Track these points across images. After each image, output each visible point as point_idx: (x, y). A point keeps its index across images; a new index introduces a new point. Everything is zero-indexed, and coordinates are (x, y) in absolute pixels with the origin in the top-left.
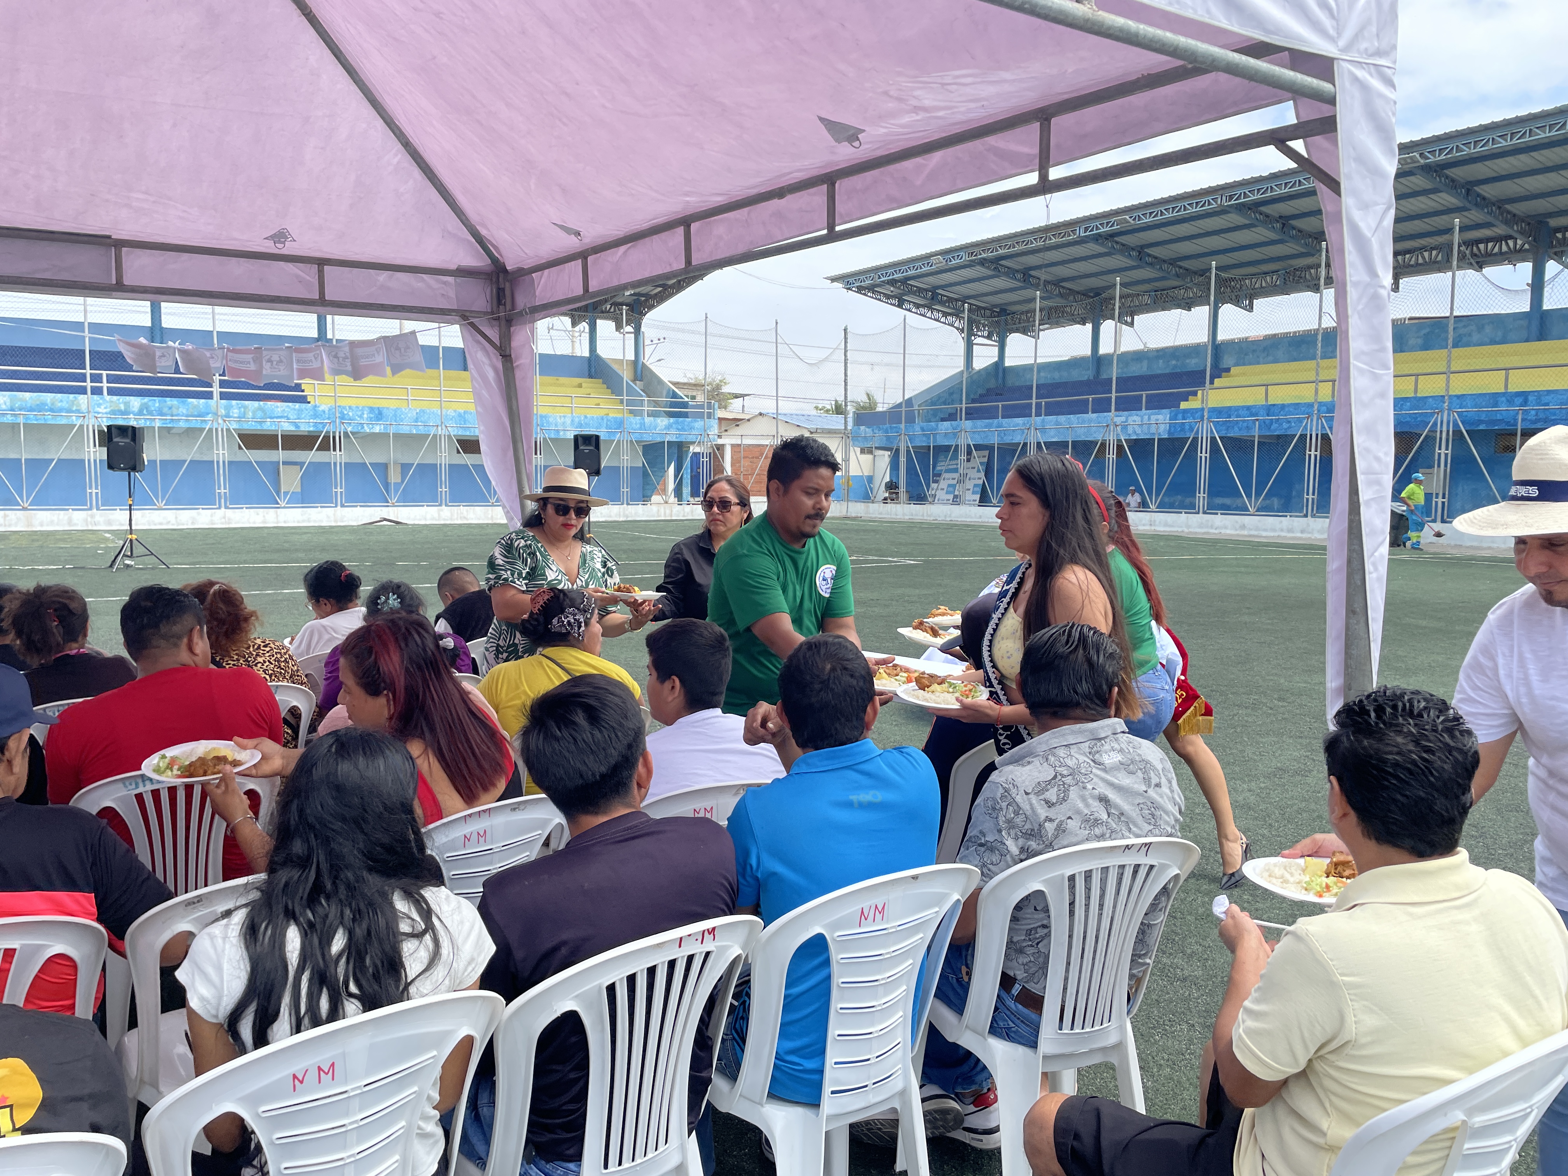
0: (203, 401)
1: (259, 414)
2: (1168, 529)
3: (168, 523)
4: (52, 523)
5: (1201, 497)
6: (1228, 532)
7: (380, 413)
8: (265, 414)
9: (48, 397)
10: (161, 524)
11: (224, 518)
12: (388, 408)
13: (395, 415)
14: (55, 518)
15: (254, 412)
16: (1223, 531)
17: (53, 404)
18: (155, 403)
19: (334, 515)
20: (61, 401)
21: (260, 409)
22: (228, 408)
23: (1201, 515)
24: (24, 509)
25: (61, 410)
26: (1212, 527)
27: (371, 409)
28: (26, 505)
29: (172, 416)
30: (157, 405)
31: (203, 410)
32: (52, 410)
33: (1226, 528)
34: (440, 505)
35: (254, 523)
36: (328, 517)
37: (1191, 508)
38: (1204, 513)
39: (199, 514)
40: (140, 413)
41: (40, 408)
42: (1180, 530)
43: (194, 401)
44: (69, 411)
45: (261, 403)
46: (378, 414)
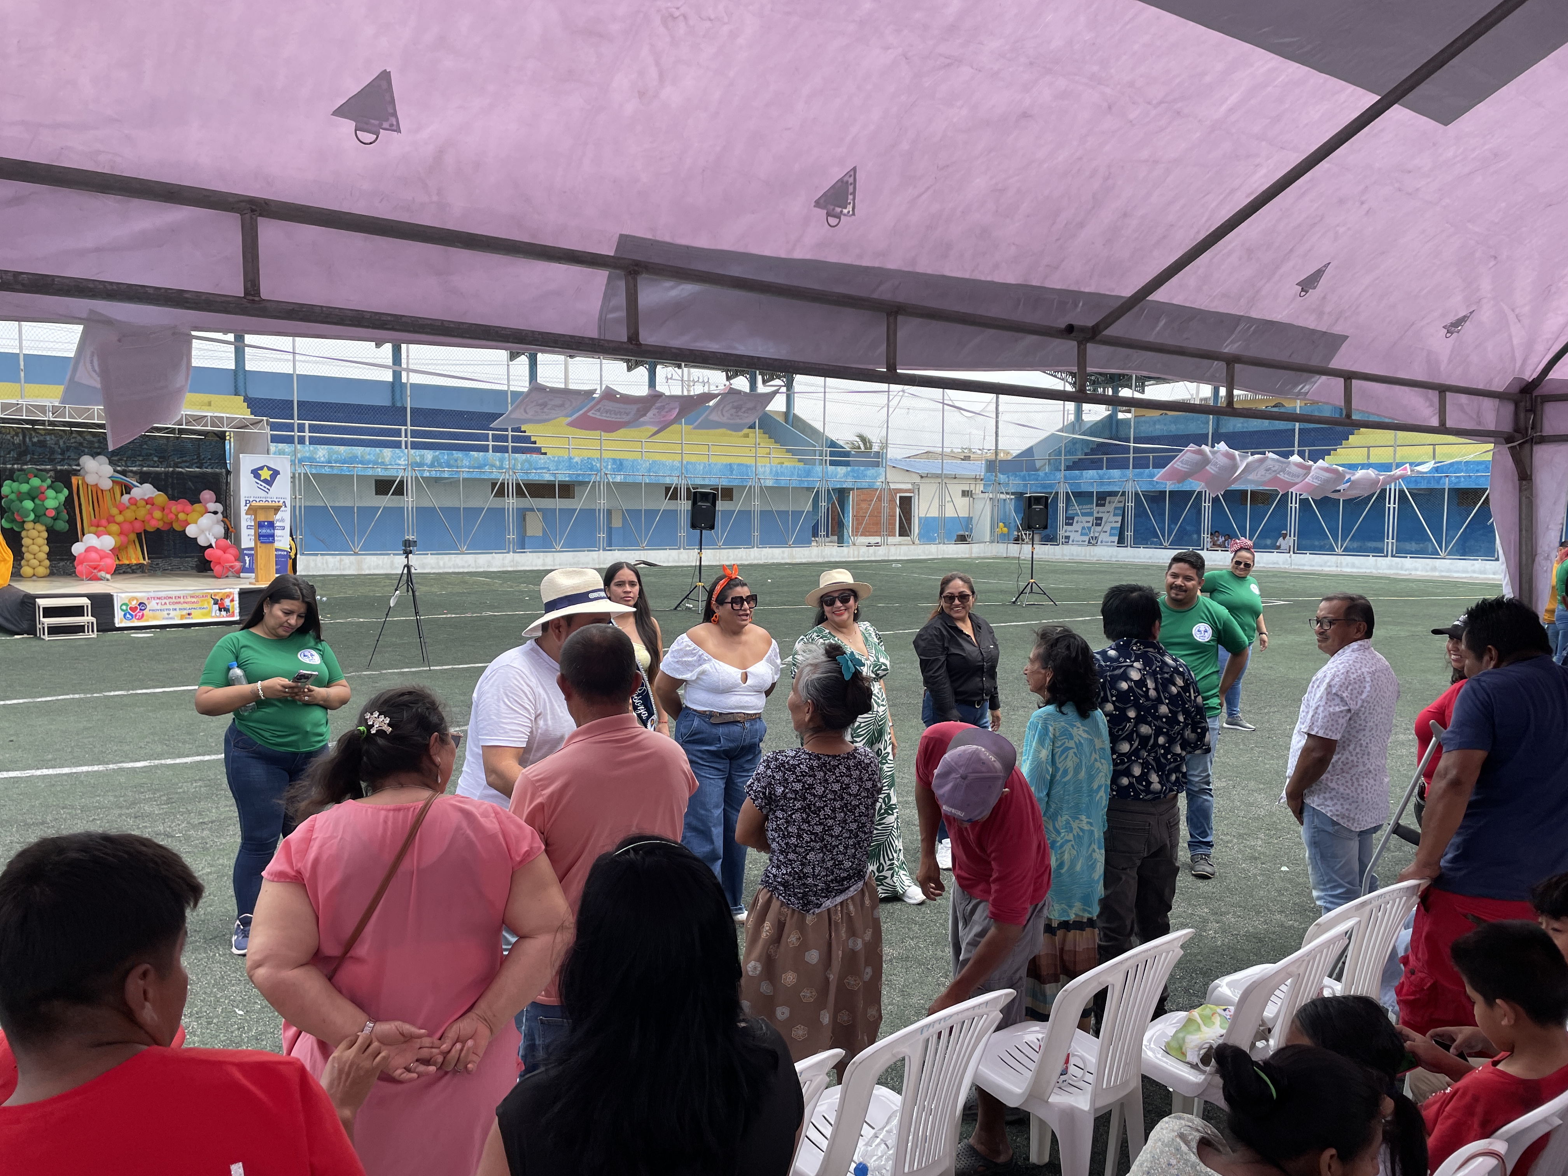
0: (481, 453)
1: (527, 465)
2: (1355, 570)
3: (469, 566)
4: (377, 566)
5: (1390, 542)
6: (1418, 573)
7: (621, 464)
8: (531, 465)
9: (359, 450)
10: (463, 567)
11: (513, 561)
12: (627, 460)
13: (633, 466)
14: (380, 563)
15: (522, 464)
16: (1413, 573)
17: (362, 456)
18: (444, 455)
19: (598, 558)
20: (369, 454)
21: (527, 461)
22: (501, 460)
23: (1389, 558)
24: (356, 554)
25: (369, 462)
26: (1402, 569)
27: (614, 460)
28: (357, 550)
29: (457, 467)
30: (446, 457)
31: (482, 462)
32: (361, 463)
33: (1416, 570)
34: (679, 549)
35: (536, 566)
36: (594, 560)
37: (1379, 551)
38: (1393, 556)
39: (493, 558)
40: (432, 465)
41: (353, 460)
42: (1368, 571)
43: (474, 454)
44: (376, 463)
45: (528, 455)
46: (619, 465)
